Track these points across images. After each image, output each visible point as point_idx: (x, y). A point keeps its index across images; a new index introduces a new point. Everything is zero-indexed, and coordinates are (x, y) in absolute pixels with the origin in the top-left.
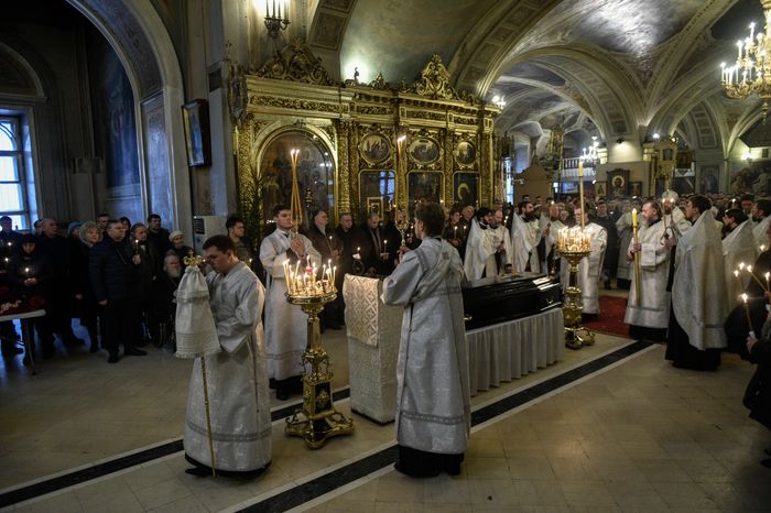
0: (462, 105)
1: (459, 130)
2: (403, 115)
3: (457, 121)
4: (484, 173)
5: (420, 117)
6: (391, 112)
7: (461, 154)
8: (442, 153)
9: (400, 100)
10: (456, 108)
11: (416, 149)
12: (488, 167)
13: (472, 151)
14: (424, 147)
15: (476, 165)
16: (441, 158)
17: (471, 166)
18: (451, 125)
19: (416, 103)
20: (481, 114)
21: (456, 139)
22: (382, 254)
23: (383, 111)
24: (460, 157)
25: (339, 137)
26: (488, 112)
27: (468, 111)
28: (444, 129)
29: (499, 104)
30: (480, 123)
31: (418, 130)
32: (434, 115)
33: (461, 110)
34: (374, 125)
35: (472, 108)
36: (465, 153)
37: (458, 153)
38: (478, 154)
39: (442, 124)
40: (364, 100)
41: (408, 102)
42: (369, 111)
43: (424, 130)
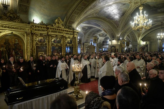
0: (68, 30)
1: (67, 36)
2: (49, 32)
3: (67, 34)
4: (75, 47)
5: (55, 32)
6: (46, 31)
7: (68, 41)
8: (62, 41)
9: (48, 28)
10: (66, 31)
11: (54, 40)
12: (76, 45)
13: (71, 41)
14: (57, 40)
15: (72, 45)
16: (62, 43)
17: (71, 45)
18: (65, 35)
19: (53, 29)
20: (74, 32)
21: (66, 38)
22: (34, 68)
23: (44, 30)
24: (68, 43)
25: (27, 36)
26: (75, 32)
27: (70, 31)
28: (63, 36)
29: (78, 30)
30: (73, 34)
31: (55, 36)
32: (59, 32)
33: (68, 31)
34: (41, 34)
35: (71, 31)
36: (69, 42)
37: (67, 42)
38: (73, 42)
39: (62, 34)
40: (37, 27)
41: (51, 28)
42: (39, 30)
43: (56, 36)
